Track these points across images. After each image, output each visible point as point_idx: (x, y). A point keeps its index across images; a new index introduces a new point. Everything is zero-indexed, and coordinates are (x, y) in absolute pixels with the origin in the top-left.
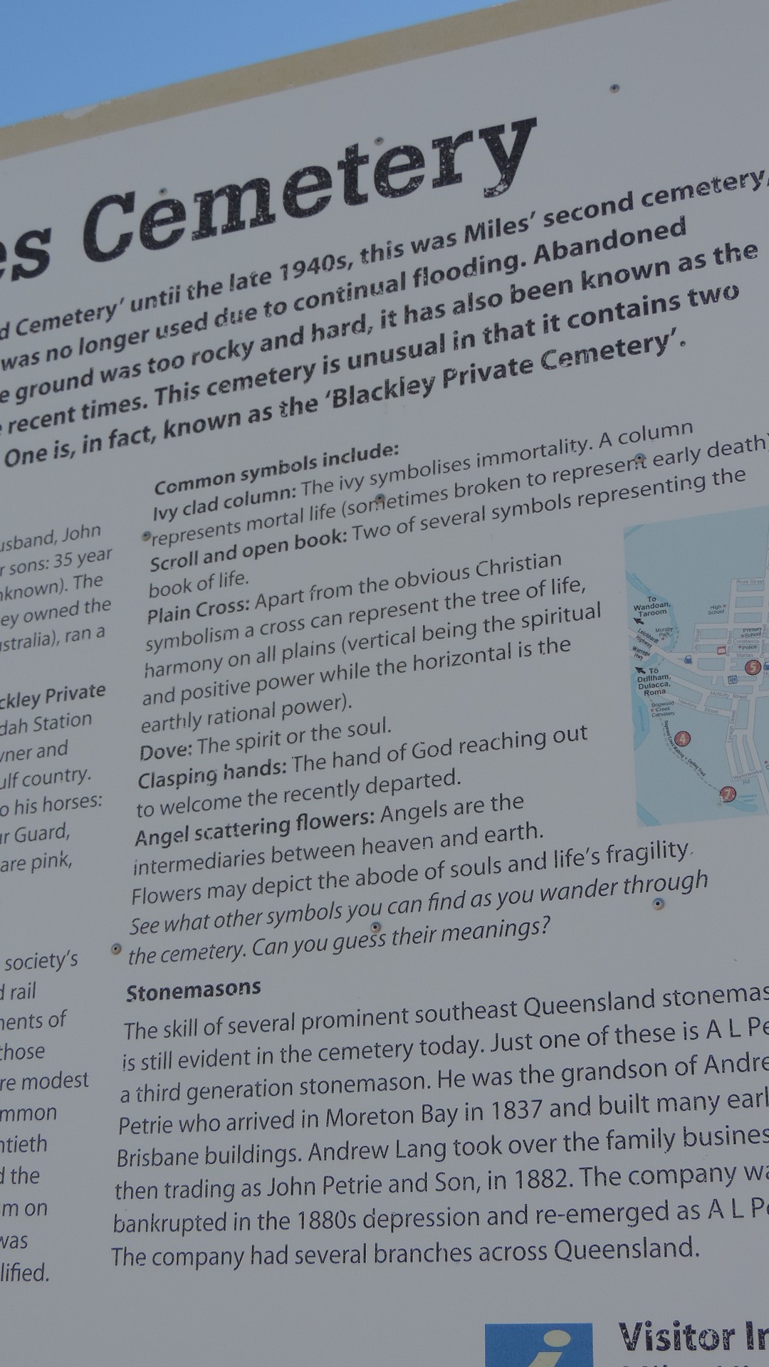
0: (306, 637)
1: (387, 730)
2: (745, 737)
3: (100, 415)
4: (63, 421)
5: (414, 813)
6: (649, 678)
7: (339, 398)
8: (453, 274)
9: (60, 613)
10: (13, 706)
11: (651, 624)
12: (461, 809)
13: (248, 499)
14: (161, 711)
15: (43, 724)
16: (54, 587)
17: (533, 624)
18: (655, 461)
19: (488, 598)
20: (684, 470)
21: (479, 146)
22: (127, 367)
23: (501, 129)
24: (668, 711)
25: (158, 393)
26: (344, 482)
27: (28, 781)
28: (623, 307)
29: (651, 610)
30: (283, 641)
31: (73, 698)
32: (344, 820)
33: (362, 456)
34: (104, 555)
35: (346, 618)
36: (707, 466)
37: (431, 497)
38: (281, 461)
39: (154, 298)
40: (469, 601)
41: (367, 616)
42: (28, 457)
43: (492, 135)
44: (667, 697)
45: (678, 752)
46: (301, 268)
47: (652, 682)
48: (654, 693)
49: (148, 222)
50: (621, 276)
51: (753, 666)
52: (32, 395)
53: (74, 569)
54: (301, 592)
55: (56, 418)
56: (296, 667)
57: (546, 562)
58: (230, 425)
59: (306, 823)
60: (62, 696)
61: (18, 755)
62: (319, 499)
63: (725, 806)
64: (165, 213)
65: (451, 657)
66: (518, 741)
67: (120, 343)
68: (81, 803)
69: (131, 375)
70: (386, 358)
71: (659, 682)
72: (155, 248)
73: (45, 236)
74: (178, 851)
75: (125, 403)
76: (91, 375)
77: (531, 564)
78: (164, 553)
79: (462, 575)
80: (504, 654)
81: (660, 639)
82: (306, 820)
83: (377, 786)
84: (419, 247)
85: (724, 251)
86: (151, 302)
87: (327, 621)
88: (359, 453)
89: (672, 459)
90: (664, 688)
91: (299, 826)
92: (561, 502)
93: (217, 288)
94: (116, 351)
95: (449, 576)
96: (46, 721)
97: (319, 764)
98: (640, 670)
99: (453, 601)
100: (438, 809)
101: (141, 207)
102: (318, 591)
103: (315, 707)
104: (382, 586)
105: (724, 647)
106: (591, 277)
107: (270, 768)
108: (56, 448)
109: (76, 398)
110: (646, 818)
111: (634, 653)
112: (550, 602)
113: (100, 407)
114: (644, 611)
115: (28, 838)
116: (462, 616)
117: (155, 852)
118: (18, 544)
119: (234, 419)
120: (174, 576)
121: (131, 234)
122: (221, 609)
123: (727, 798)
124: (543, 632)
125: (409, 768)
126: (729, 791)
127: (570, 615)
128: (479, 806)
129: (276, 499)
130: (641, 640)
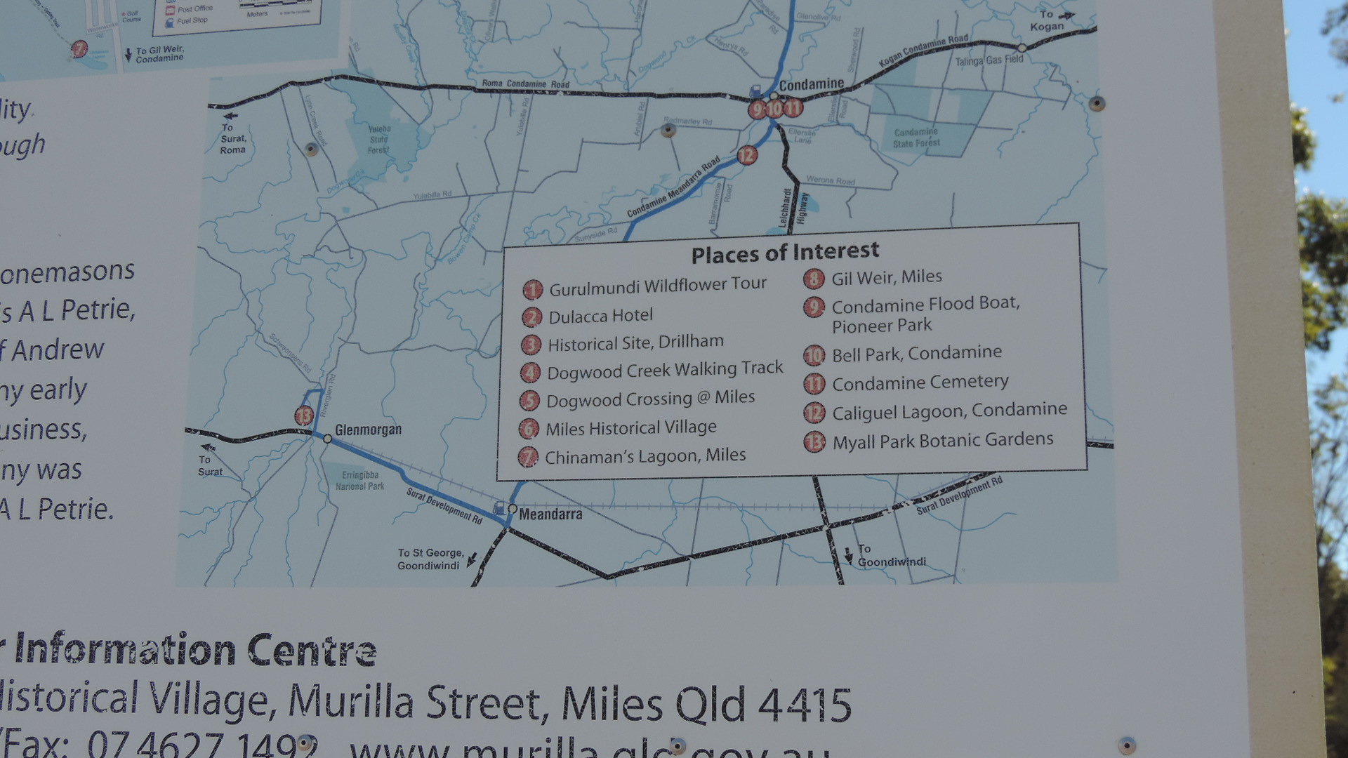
63: (74, 61)
123: (78, 54)
126: (80, 45)
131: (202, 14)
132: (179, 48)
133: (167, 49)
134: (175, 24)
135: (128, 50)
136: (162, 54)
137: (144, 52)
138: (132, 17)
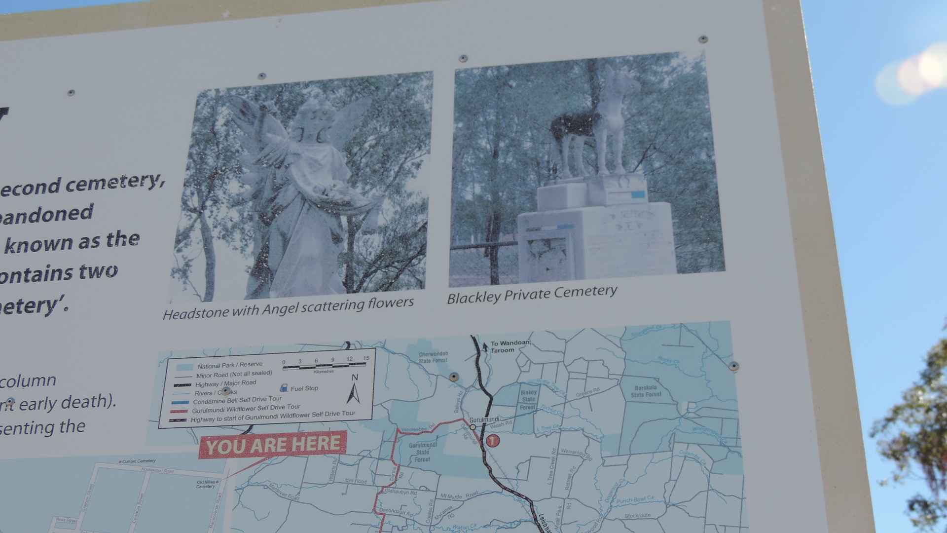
18: (21, 405)
20: (40, 416)
28: (30, 272)
36: (59, 415)
50: (33, 247)
85: (115, 237)
89: (35, 406)
106: (14, 244)
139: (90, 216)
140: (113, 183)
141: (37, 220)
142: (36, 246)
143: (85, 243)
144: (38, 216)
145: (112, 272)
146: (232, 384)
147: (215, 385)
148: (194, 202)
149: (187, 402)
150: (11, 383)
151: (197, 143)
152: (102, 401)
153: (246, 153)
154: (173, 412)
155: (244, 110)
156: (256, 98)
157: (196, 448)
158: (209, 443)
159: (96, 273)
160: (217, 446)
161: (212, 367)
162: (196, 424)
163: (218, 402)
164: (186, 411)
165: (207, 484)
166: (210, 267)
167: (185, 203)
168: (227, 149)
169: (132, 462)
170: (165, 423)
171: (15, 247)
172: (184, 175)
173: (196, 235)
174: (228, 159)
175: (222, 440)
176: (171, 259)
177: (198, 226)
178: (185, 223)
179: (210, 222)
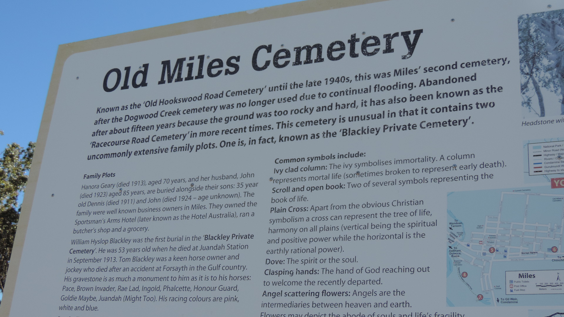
0: (329, 223)
1: (356, 261)
2: (487, 276)
3: (255, 130)
4: (242, 132)
5: (365, 294)
6: (453, 251)
7: (345, 132)
8: (389, 88)
9: (238, 205)
10: (220, 239)
11: (456, 230)
12: (382, 294)
13: (309, 169)
14: (274, 246)
15: (230, 247)
16: (236, 195)
17: (412, 226)
18: (460, 167)
19: (396, 215)
20: (470, 172)
21: (401, 38)
22: (266, 113)
23: (409, 33)
24: (460, 264)
25: (277, 124)
26: (345, 165)
27: (224, 268)
28: (451, 107)
29: (455, 225)
30: (320, 224)
31: (242, 238)
32: (339, 294)
33: (352, 156)
34: (255, 185)
35: (343, 218)
36: (479, 171)
37: (376, 174)
38: (322, 155)
39: (277, 87)
40: (388, 215)
41: (351, 217)
42: (229, 144)
43: (406, 35)
44: (460, 258)
45: (463, 279)
46: (333, 80)
47: (454, 252)
48: (455, 256)
49: (276, 57)
50: (451, 95)
51: (492, 249)
52: (231, 120)
53: (243, 189)
54: (327, 206)
55: (239, 130)
56: (324, 234)
57: (418, 203)
58: (304, 139)
59: (325, 293)
60: (238, 237)
61: (221, 258)
62: (335, 171)
63: (479, 301)
64: (283, 54)
65: (381, 236)
66: (404, 270)
67: (264, 103)
68: (243, 278)
69: (268, 116)
70: (363, 118)
71: (457, 252)
72: (279, 68)
73: (238, 59)
74: (278, 300)
75: (265, 127)
76: (253, 115)
77: (412, 203)
78: (278, 186)
79: (387, 205)
80: (401, 237)
81: (458, 236)
82: (325, 292)
83: (351, 282)
84: (377, 76)
85: (490, 88)
86: (276, 88)
87: (337, 218)
88: (351, 155)
89: (467, 167)
90: (459, 255)
91: (323, 295)
92: (425, 180)
93: (301, 86)
94: (263, 106)
95: (382, 205)
96: (231, 246)
97: (331, 272)
98: (450, 247)
99: (383, 215)
100: (373, 293)
101: (274, 51)
102: (334, 206)
103: (330, 250)
104: (357, 206)
105: (482, 241)
106: (440, 94)
107: (313, 272)
108: (239, 142)
109: (247, 123)
110: (450, 303)
111: (448, 240)
112: (418, 218)
113: (256, 127)
114: (453, 225)
115: (223, 289)
116: (386, 221)
117: (269, 299)
118: (224, 177)
119: (306, 137)
120: (281, 196)
121: (270, 61)
122: (298, 210)
123: (480, 299)
124: (415, 230)
125: (364, 276)
126: (480, 296)
127: (426, 224)
128: (388, 293)
129: (320, 169)
130: (451, 236)
131: (523, 288)
132: (516, 299)
133: (512, 299)
134: (513, 291)
135: (498, 299)
136: (510, 301)
137: (503, 299)
138: (498, 288)
139: (475, 79)
140: (484, 63)
141: (450, 82)
142: (452, 95)
143: (476, 92)
144: (449, 80)
145: (492, 105)
146: (562, 154)
147: (553, 155)
148: (527, 70)
149: (541, 163)
150: (453, 158)
151: (522, 41)
152: (499, 164)
153: (548, 45)
154: (535, 168)
155: (543, 24)
156: (549, 17)
157: (550, 184)
158: (555, 181)
159: (484, 106)
160: (559, 182)
161: (550, 147)
162: (547, 173)
163: (556, 162)
164: (541, 167)
165: (557, 200)
166: (541, 100)
167: (522, 71)
168: (538, 44)
169: (519, 191)
170: (532, 173)
171: (441, 95)
172: (519, 57)
173: (531, 85)
174: (540, 48)
175: (561, 180)
176: (520, 98)
177: (531, 81)
178: (524, 80)
179: (537, 79)
